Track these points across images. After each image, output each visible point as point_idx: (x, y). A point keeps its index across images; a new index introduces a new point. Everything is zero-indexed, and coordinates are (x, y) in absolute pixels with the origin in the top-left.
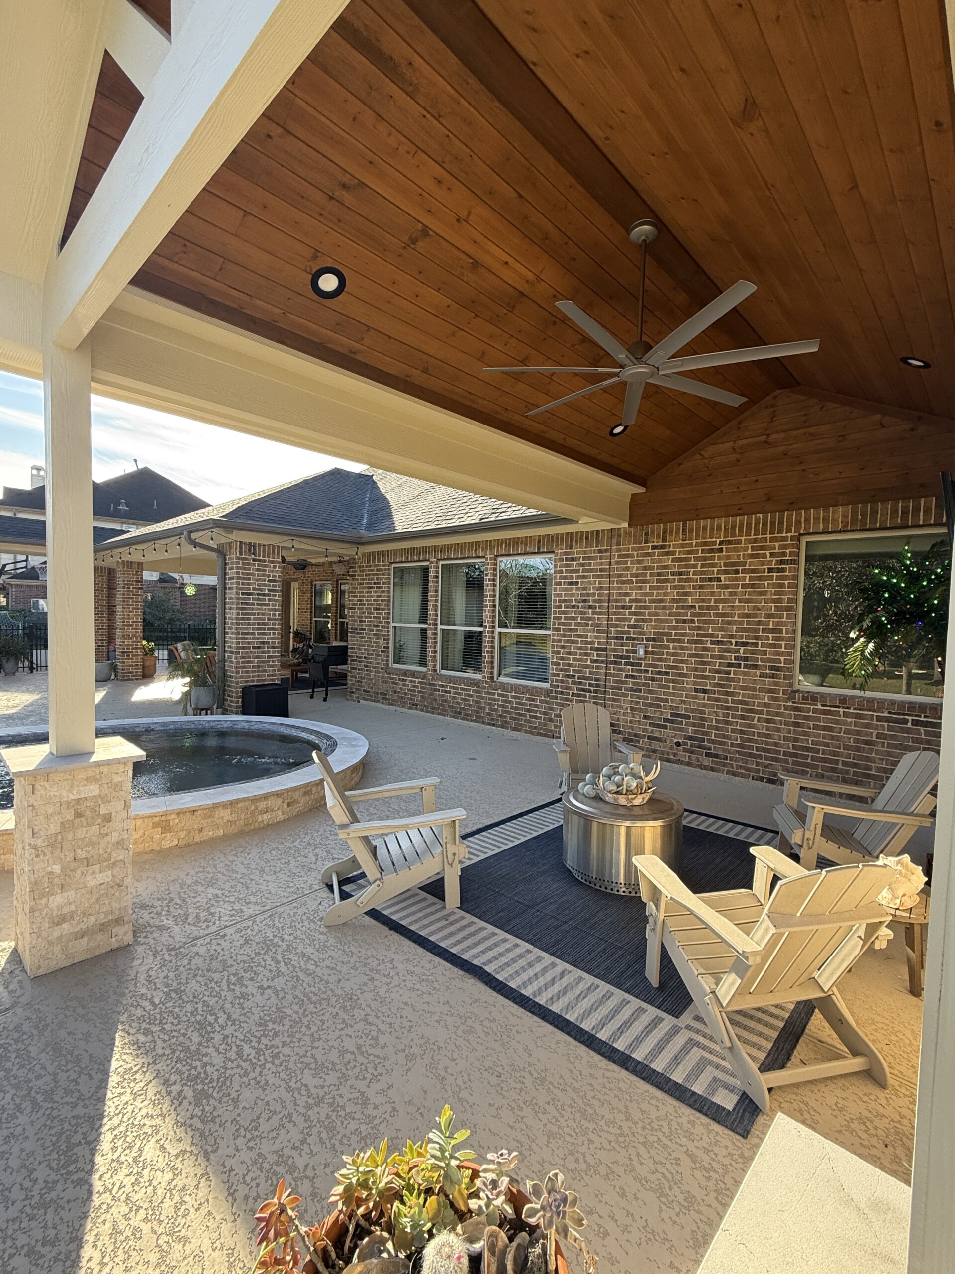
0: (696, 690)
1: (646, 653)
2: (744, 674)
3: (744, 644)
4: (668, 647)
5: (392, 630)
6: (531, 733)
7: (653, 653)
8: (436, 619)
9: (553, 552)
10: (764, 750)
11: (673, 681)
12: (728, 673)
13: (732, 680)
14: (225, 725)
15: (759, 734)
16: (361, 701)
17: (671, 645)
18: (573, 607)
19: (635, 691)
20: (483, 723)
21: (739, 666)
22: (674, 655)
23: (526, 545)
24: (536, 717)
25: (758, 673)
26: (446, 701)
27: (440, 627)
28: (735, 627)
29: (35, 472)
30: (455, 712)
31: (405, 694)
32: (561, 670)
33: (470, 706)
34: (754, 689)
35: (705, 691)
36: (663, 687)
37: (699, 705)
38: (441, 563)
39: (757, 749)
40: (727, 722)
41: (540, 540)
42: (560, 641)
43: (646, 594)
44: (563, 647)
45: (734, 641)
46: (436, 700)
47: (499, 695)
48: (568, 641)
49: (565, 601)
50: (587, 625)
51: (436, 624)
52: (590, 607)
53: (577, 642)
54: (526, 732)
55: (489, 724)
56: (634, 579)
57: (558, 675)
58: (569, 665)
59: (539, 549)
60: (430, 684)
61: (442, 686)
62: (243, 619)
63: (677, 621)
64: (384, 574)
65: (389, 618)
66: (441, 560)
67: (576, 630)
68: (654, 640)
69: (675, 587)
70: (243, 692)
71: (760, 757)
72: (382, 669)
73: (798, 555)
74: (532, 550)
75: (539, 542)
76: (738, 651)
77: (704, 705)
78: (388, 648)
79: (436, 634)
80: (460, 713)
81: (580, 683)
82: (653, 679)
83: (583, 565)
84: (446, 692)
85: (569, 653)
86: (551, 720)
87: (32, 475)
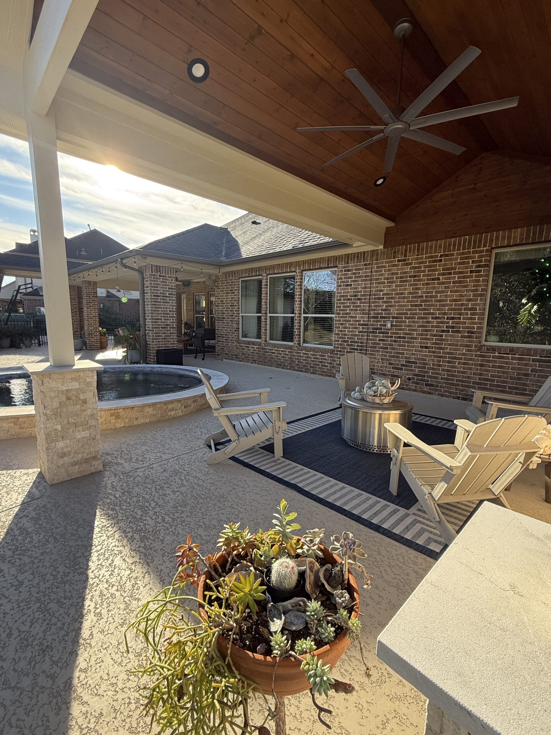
0: (421, 347)
1: (392, 325)
2: (451, 336)
3: (452, 318)
4: (405, 322)
5: (240, 318)
6: (322, 375)
7: (396, 326)
8: (266, 311)
9: (337, 267)
10: (461, 381)
11: (408, 342)
12: (442, 336)
13: (443, 340)
14: (148, 369)
15: (458, 372)
16: (224, 360)
17: (407, 321)
18: (348, 299)
19: (384, 349)
20: (294, 370)
21: (448, 331)
22: (409, 326)
23: (320, 263)
24: (325, 366)
25: (460, 335)
26: (272, 358)
27: (269, 315)
28: (447, 308)
29: (32, 233)
30: (278, 364)
31: (249, 355)
32: (340, 338)
33: (287, 360)
34: (457, 345)
35: (426, 347)
36: (402, 346)
37: (423, 355)
38: (269, 276)
39: (457, 381)
40: (439, 365)
41: (329, 259)
42: (340, 321)
43: (393, 290)
44: (342, 324)
45: (446, 317)
46: (267, 358)
47: (303, 353)
48: (344, 321)
49: (343, 296)
50: (357, 310)
51: (266, 313)
52: (359, 299)
53: (350, 321)
54: (319, 374)
55: (298, 371)
56: (386, 281)
57: (338, 341)
58: (345, 335)
59: (328, 265)
60: (263, 349)
61: (270, 350)
62: (155, 311)
63: (412, 306)
64: (235, 285)
65: (239, 311)
66: (269, 274)
67: (350, 313)
68: (397, 318)
69: (411, 285)
70: (157, 353)
71: (458, 385)
72: (235, 341)
73: (490, 261)
74: (324, 266)
75: (328, 260)
76: (448, 323)
77: (426, 356)
78: (239, 328)
79: (266, 319)
80: (281, 365)
81: (352, 345)
82: (395, 341)
83: (354, 274)
84: (273, 353)
85: (345, 328)
86: (333, 367)
87: (31, 235)
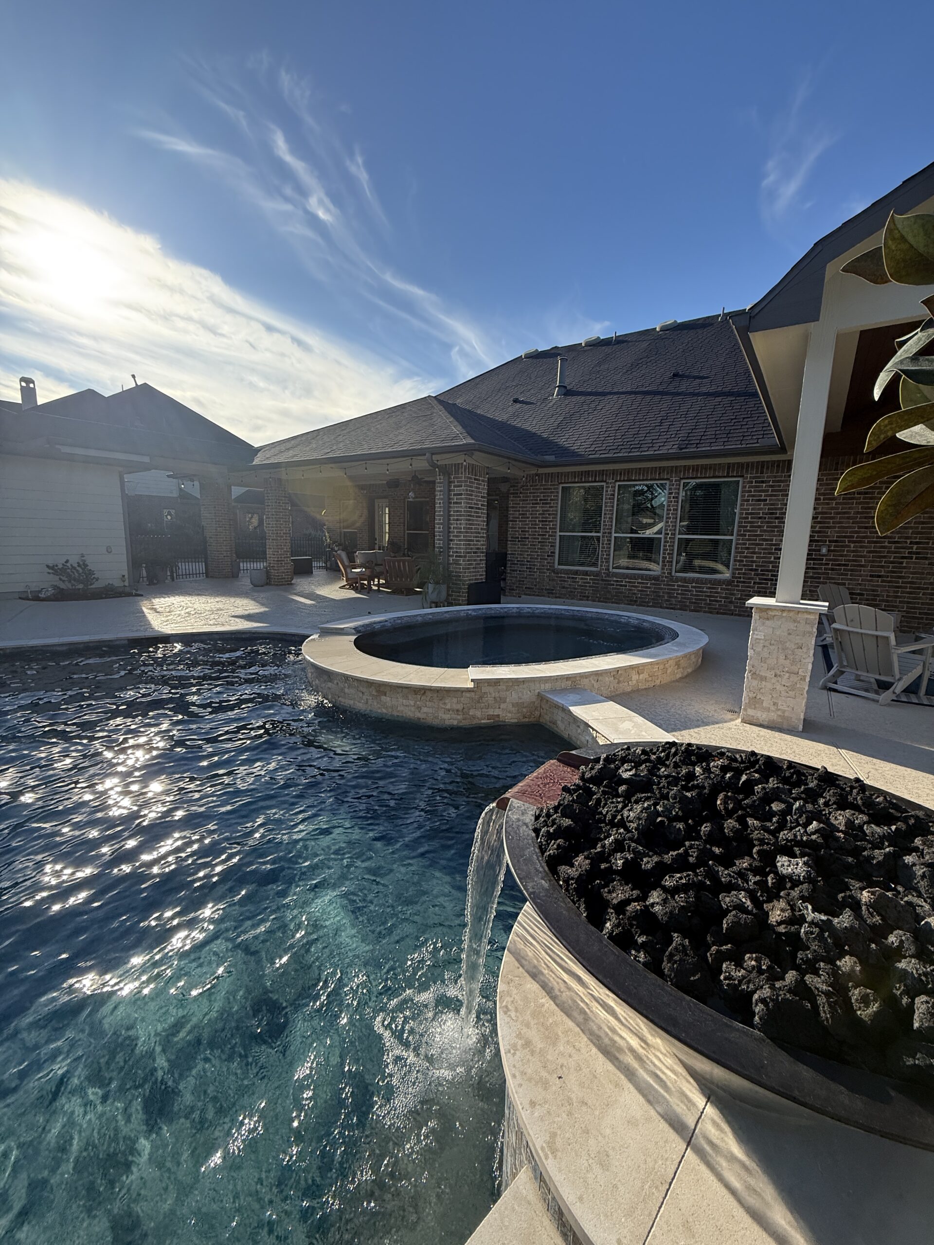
0: (871, 576)
1: (829, 551)
2: (915, 563)
3: (917, 543)
4: (849, 546)
5: (558, 538)
6: (711, 613)
7: (834, 551)
8: (611, 529)
9: (742, 476)
10: (926, 614)
11: (852, 570)
12: (902, 563)
13: (905, 568)
15: (923, 604)
17: (852, 545)
18: (760, 518)
19: (815, 578)
20: (661, 607)
21: (912, 558)
22: (853, 551)
24: (717, 601)
25: (927, 562)
26: (621, 593)
27: (614, 535)
28: (911, 531)
30: (631, 601)
32: (744, 565)
33: (647, 595)
34: (923, 573)
35: (879, 576)
36: (842, 574)
37: (873, 586)
38: (618, 484)
39: (920, 613)
40: (897, 597)
41: (729, 466)
42: (745, 544)
43: (832, 508)
44: (747, 548)
45: (909, 541)
46: (609, 592)
47: (678, 586)
48: (753, 544)
49: (751, 514)
50: (774, 531)
51: (611, 533)
52: (777, 518)
53: (762, 545)
54: (705, 612)
55: (667, 608)
56: (822, 498)
57: (741, 569)
58: (753, 562)
59: (728, 473)
60: (603, 580)
61: (617, 581)
63: (859, 527)
64: (552, 492)
65: (555, 529)
66: (619, 481)
67: (762, 535)
68: (836, 541)
69: (860, 503)
70: (468, 588)
71: (922, 618)
72: (547, 570)
74: (721, 474)
75: (729, 468)
76: (912, 548)
77: (877, 586)
78: (554, 553)
79: (610, 540)
80: (636, 601)
81: (763, 575)
82: (832, 569)
83: (772, 486)
84: (621, 586)
85: (754, 553)
86: (731, 602)
